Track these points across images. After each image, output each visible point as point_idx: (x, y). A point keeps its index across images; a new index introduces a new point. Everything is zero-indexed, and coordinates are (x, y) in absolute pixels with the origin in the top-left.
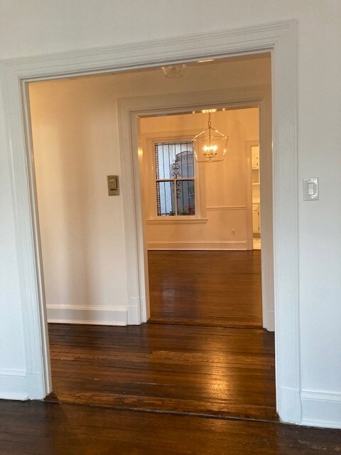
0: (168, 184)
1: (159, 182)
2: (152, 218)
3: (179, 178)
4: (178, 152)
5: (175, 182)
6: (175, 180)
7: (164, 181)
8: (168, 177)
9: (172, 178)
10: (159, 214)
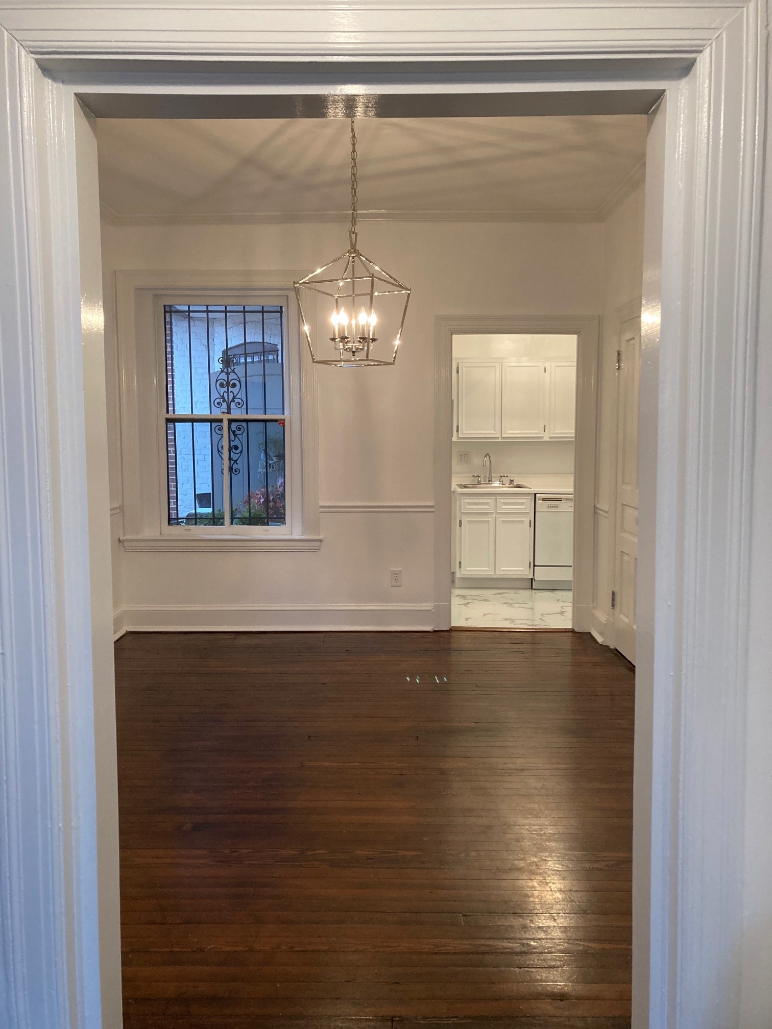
0: (203, 429)
1: (174, 421)
2: (149, 532)
3: (237, 414)
4: (236, 339)
5: (225, 424)
6: (226, 417)
7: (192, 421)
8: (202, 410)
9: (217, 413)
10: (172, 520)
